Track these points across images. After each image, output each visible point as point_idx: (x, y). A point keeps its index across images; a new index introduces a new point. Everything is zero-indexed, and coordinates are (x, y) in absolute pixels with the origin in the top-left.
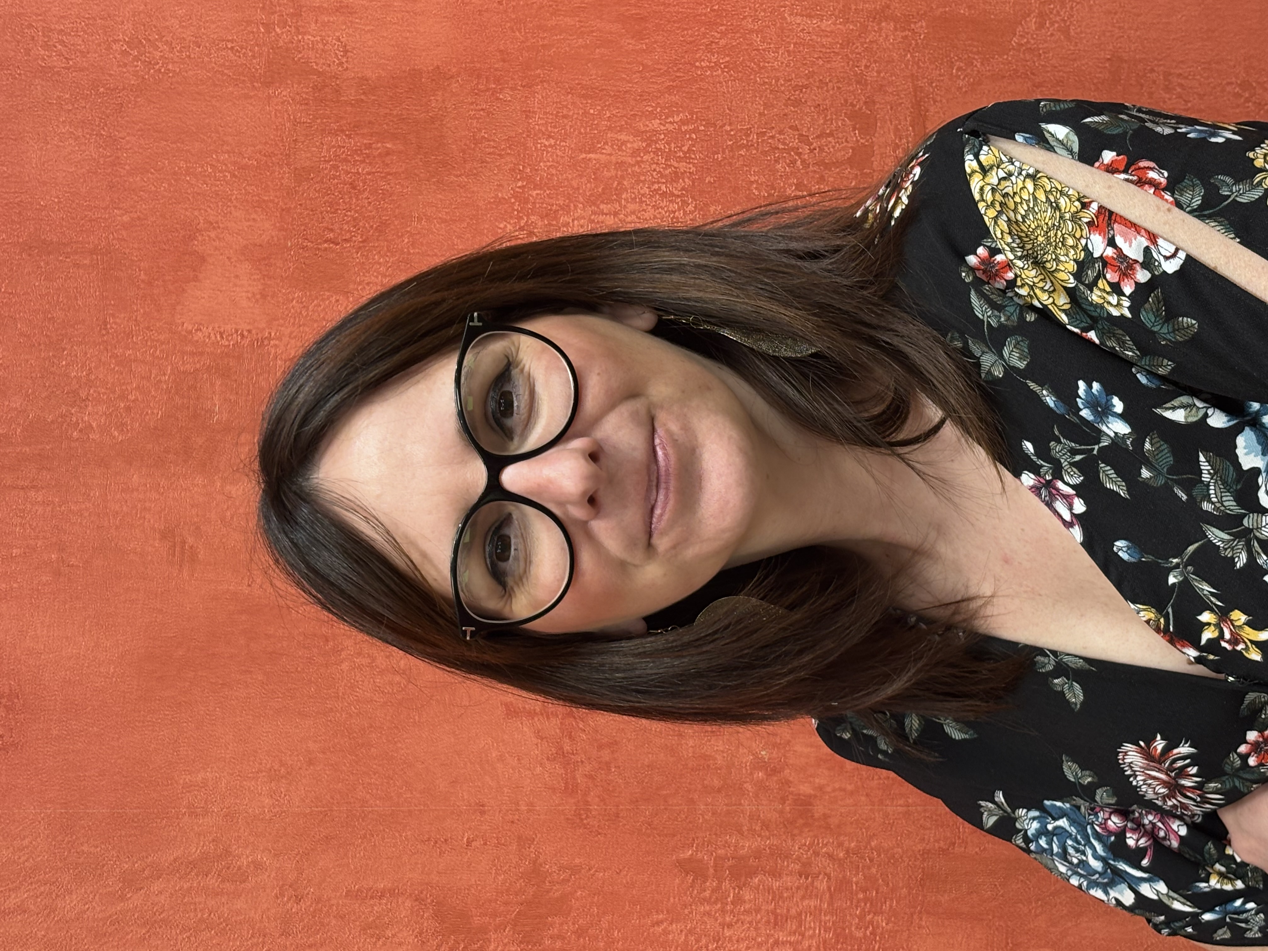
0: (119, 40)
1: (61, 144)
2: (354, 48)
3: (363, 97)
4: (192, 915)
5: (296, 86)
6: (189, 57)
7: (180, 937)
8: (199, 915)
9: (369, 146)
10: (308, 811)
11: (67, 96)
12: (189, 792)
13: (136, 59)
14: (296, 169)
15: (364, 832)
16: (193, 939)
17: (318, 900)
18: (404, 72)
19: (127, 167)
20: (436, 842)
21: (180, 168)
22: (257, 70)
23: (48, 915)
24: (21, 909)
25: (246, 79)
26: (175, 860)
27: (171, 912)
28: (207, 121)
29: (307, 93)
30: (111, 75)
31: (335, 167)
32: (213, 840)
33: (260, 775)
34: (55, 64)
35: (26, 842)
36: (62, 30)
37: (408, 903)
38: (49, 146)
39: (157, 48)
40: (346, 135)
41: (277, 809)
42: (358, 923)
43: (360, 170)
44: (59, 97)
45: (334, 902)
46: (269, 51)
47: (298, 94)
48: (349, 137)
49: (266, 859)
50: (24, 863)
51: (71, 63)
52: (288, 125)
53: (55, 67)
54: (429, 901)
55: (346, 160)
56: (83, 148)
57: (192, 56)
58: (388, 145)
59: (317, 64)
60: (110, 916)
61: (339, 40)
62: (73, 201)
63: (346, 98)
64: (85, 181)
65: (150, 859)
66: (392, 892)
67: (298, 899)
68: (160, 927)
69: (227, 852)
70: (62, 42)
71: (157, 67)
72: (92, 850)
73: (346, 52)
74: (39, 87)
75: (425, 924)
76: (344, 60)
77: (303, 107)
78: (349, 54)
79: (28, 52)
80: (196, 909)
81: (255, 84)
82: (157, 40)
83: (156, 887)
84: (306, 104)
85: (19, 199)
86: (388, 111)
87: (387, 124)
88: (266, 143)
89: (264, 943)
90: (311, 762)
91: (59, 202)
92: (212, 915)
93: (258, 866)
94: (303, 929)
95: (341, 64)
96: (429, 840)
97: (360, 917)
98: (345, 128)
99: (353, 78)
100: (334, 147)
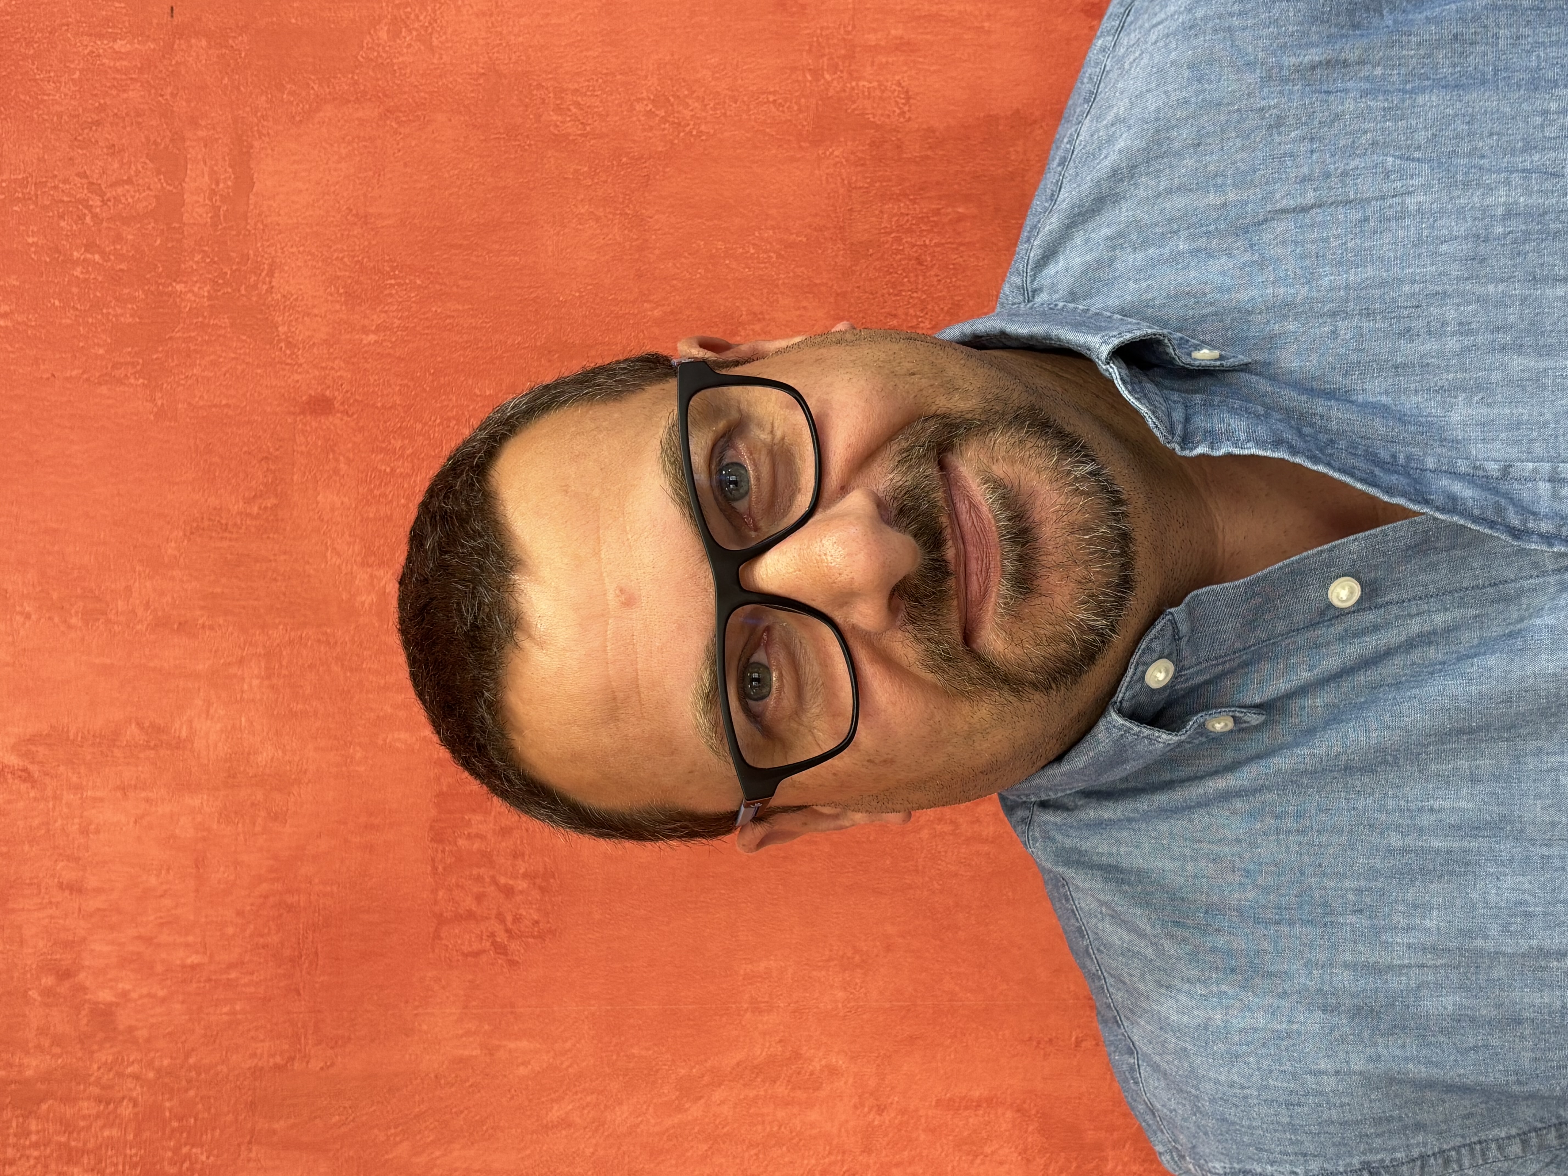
0: (642, 99)
1: (580, 227)
2: (917, 94)
3: (929, 153)
4: (760, 1127)
5: (849, 143)
6: (725, 114)
7: (746, 1155)
8: (768, 1129)
9: (937, 212)
10: (887, 1005)
11: (586, 169)
12: (751, 984)
13: (664, 120)
14: (852, 244)
15: (953, 1030)
16: (761, 1156)
17: (903, 1112)
18: (978, 119)
19: (657, 252)
20: (1039, 1043)
21: (717, 249)
22: (803, 126)
23: (596, 1130)
24: (565, 1123)
25: (791, 138)
26: (738, 1064)
27: (736, 1125)
28: (748, 191)
29: (862, 151)
30: (634, 141)
31: (898, 240)
32: (781, 1041)
33: (832, 963)
34: (570, 130)
35: (568, 1045)
36: (577, 90)
37: (1009, 1114)
38: (566, 230)
39: (687, 106)
40: (910, 200)
41: (852, 1004)
42: (951, 1138)
43: (927, 242)
44: (576, 171)
45: (922, 1112)
46: (817, 104)
47: (853, 153)
48: (914, 201)
49: (841, 1062)
50: (567, 1069)
51: (588, 128)
52: (841, 191)
53: (569, 134)
54: (1033, 1112)
55: (910, 231)
56: (605, 230)
57: (728, 113)
58: (960, 210)
59: (874, 115)
60: (667, 1130)
61: (899, 84)
62: (596, 295)
63: (909, 156)
64: (609, 271)
65: (708, 1064)
66: (990, 1102)
67: (881, 1110)
68: (724, 1143)
69: (797, 1055)
70: (577, 104)
71: (688, 129)
72: (644, 1053)
73: (908, 98)
74: (552, 160)
75: (1030, 1139)
76: (906, 108)
77: (859, 169)
78: (912, 101)
79: (538, 117)
80: (763, 1122)
81: (803, 144)
82: (686, 96)
83: (718, 1095)
84: (862, 165)
85: (533, 295)
86: (958, 168)
87: (959, 184)
88: (816, 215)
89: (843, 1161)
90: (888, 948)
91: (581, 297)
92: (783, 1129)
93: (833, 1071)
94: (888, 1144)
95: (903, 113)
96: (1030, 1039)
97: (953, 1131)
98: (908, 192)
99: (918, 130)
100: (895, 215)
